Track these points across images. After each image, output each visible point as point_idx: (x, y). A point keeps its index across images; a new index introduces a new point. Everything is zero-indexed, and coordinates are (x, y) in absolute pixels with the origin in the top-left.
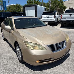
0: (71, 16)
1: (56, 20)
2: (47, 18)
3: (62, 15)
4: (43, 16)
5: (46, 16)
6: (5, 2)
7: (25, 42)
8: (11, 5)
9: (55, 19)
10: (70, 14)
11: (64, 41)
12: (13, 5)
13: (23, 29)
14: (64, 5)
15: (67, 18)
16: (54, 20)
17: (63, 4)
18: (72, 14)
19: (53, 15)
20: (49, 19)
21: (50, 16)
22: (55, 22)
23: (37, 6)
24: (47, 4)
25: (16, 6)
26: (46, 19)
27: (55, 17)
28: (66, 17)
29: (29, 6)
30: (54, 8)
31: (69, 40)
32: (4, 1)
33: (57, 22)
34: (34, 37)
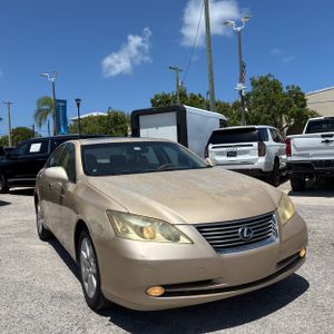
0: (327, 141)
1: (266, 163)
2: (230, 154)
3: (289, 139)
4: (211, 146)
5: (224, 149)
6: (65, 102)
7: (111, 213)
8: (87, 115)
9: (262, 160)
10: (323, 136)
11: (269, 216)
12: (95, 114)
13: (113, 174)
14: (310, 107)
15: (311, 153)
16: (260, 162)
17: (305, 105)
18: (331, 136)
19: (255, 144)
20: (239, 158)
21: (239, 149)
22: (264, 170)
23: (185, 111)
24: (236, 106)
25: (108, 118)
26: (224, 159)
27: (262, 151)
28: (307, 146)
29: (155, 113)
30: (266, 119)
31: (295, 215)
32: (59, 101)
33: (273, 172)
34: (147, 195)
